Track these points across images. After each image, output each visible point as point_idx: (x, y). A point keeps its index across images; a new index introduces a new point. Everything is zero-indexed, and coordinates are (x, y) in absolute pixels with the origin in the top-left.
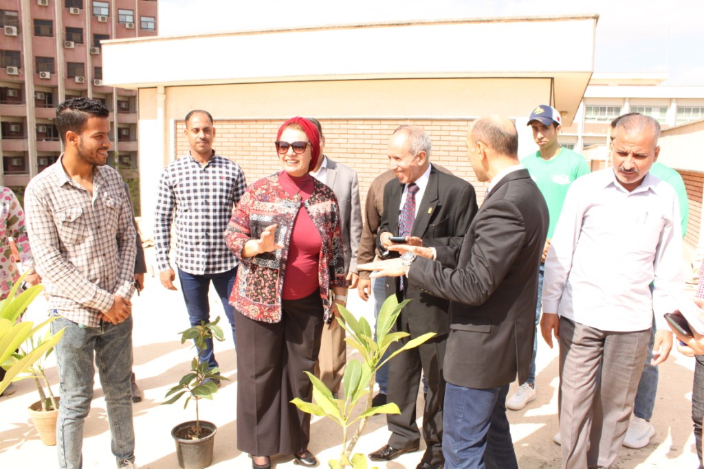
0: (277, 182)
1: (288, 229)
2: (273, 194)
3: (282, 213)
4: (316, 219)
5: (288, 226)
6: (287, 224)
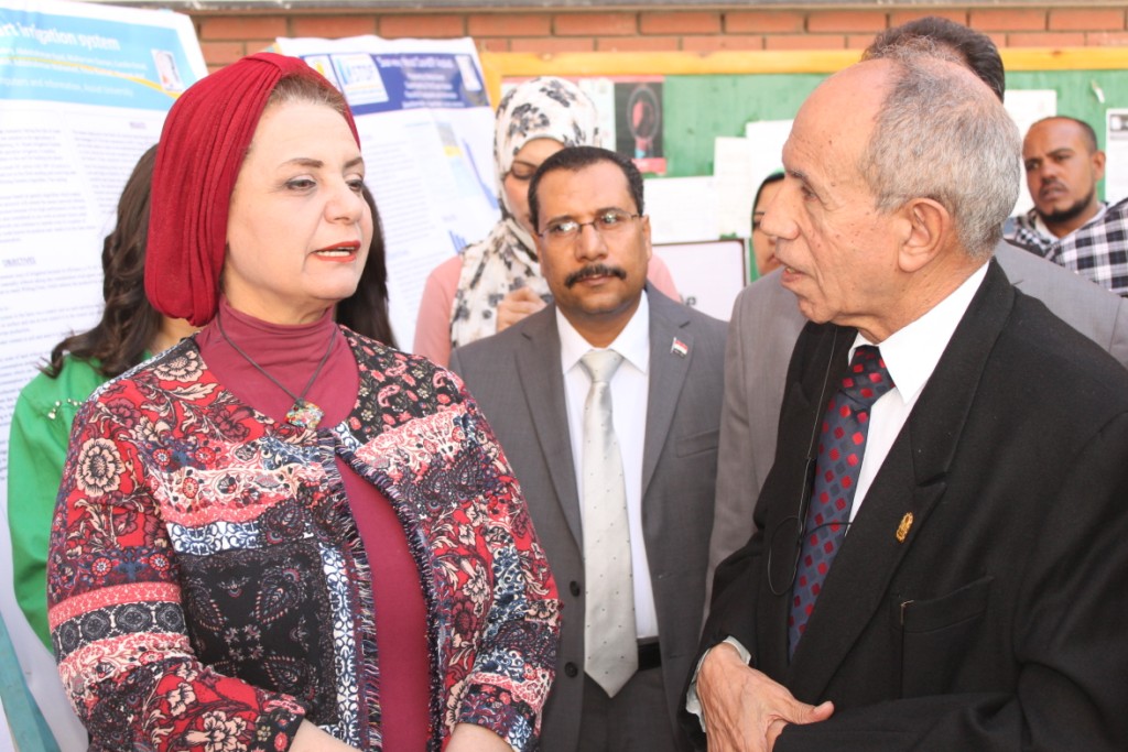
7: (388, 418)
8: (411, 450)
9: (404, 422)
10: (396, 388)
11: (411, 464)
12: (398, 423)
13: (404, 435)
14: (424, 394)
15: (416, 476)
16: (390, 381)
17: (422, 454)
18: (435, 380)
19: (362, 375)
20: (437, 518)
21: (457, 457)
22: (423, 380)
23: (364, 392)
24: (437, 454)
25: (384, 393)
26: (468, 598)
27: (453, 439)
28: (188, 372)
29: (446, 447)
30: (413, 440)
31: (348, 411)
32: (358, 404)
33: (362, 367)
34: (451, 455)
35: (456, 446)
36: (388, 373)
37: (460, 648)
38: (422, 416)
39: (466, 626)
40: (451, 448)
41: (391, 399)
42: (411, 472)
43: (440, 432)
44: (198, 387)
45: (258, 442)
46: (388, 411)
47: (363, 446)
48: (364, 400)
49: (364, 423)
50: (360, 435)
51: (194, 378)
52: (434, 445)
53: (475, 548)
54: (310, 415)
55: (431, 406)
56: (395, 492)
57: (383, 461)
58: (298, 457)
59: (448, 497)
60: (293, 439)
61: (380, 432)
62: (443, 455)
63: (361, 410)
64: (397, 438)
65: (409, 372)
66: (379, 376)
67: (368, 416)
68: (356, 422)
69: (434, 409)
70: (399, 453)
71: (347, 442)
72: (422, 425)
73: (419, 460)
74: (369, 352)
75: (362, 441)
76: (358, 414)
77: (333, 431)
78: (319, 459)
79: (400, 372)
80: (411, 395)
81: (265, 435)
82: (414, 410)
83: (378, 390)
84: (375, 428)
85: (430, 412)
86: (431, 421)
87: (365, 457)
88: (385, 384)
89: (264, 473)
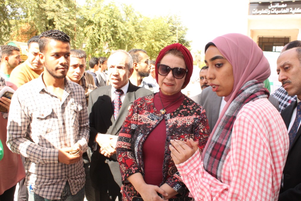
0: (151, 100)
1: (143, 137)
2: (144, 108)
3: (145, 123)
4: (169, 129)
5: (144, 135)
6: (144, 132)
7: (179, 115)
8: (179, 122)
9: (182, 117)
10: (186, 110)
11: (178, 124)
12: (181, 116)
13: (180, 119)
14: (192, 112)
15: (177, 127)
16: (186, 108)
18: (197, 110)
19: (181, 106)
20: (176, 135)
21: (190, 125)
22: (195, 109)
23: (178, 109)
24: (185, 124)
25: (183, 110)
27: (191, 122)
28: (150, 98)
29: (189, 123)
30: (181, 120)
32: (175, 111)
33: (182, 104)
34: (189, 124)
35: (191, 123)
36: (188, 107)
38: (188, 116)
40: (190, 123)
41: (183, 112)
42: (177, 126)
43: (189, 120)
44: (150, 101)
45: (151, 113)
46: (180, 114)
47: (170, 119)
48: (177, 110)
49: (174, 115)
50: (171, 117)
51: (150, 99)
52: (186, 122)
54: (163, 112)
55: (192, 114)
56: (167, 129)
57: (171, 123)
58: (155, 119)
59: (182, 133)
60: (158, 115)
61: (175, 117)
62: (187, 124)
63: (175, 112)
64: (178, 119)
65: (193, 107)
66: (184, 107)
67: (176, 113)
68: (172, 114)
69: (192, 115)
70: (176, 121)
71: (167, 117)
72: (186, 118)
73: (180, 124)
74: (188, 101)
75: (171, 118)
76: (174, 113)
77: (165, 115)
78: (158, 119)
79: (190, 107)
80: (189, 112)
81: (152, 113)
82: (186, 115)
83: (182, 109)
84: (175, 116)
85: (190, 115)
86: (189, 117)
87: (169, 122)
88: (185, 109)
89: (146, 118)
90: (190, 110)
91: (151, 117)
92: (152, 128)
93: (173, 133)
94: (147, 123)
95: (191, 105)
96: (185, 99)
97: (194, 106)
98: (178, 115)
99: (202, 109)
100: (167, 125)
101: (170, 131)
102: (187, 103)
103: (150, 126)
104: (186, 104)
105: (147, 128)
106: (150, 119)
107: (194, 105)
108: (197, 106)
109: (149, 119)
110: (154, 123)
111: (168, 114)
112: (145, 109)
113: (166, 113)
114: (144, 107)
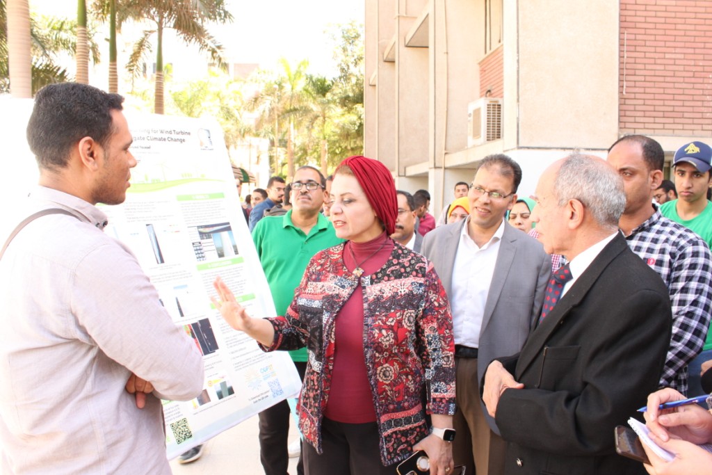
7: (386, 278)
8: (387, 290)
9: (391, 280)
10: (398, 267)
11: (384, 294)
12: (389, 280)
13: (388, 285)
14: (408, 270)
15: (383, 299)
16: (399, 264)
17: (389, 293)
18: (418, 265)
19: (389, 261)
20: (381, 314)
21: (404, 295)
23: (385, 267)
24: (397, 293)
25: (393, 268)
26: (381, 342)
27: (408, 288)
29: (402, 291)
30: (389, 287)
31: (374, 272)
32: (379, 271)
33: (391, 258)
34: (403, 293)
35: (407, 291)
36: (400, 261)
37: (378, 357)
39: (380, 350)
40: (405, 291)
41: (392, 272)
42: (383, 297)
43: (404, 285)
44: (336, 255)
45: (339, 276)
46: (388, 275)
47: (370, 286)
49: (377, 278)
50: (372, 282)
51: (337, 252)
52: (398, 289)
53: (392, 326)
54: (358, 272)
55: (408, 274)
56: (366, 305)
57: (371, 294)
58: (346, 285)
59: (391, 308)
60: (350, 278)
61: (380, 282)
62: (399, 293)
63: (379, 273)
64: (384, 285)
65: (410, 261)
66: (395, 262)
67: (380, 275)
68: (374, 276)
69: (408, 276)
70: (380, 291)
71: (366, 283)
72: (398, 281)
73: (387, 294)
74: (400, 251)
75: (372, 284)
76: (376, 274)
77: (362, 278)
78: (352, 286)
79: (405, 261)
80: (403, 270)
81: (341, 276)
82: (399, 276)
83: (391, 267)
84: (379, 280)
85: (405, 277)
86: (403, 280)
87: (368, 290)
88: (395, 265)
89: (332, 285)
90: (404, 267)
91: (339, 284)
92: (343, 301)
93: (375, 311)
94: (334, 293)
95: (406, 257)
96: (396, 248)
97: (412, 259)
98: (383, 279)
99: (427, 262)
100: (365, 296)
101: (369, 309)
102: (399, 255)
103: (340, 298)
104: (397, 257)
105: (335, 302)
106: (338, 287)
107: (412, 257)
108: (417, 257)
109: (336, 286)
110: (345, 293)
111: (367, 275)
112: (329, 272)
113: (363, 275)
114: (327, 268)
